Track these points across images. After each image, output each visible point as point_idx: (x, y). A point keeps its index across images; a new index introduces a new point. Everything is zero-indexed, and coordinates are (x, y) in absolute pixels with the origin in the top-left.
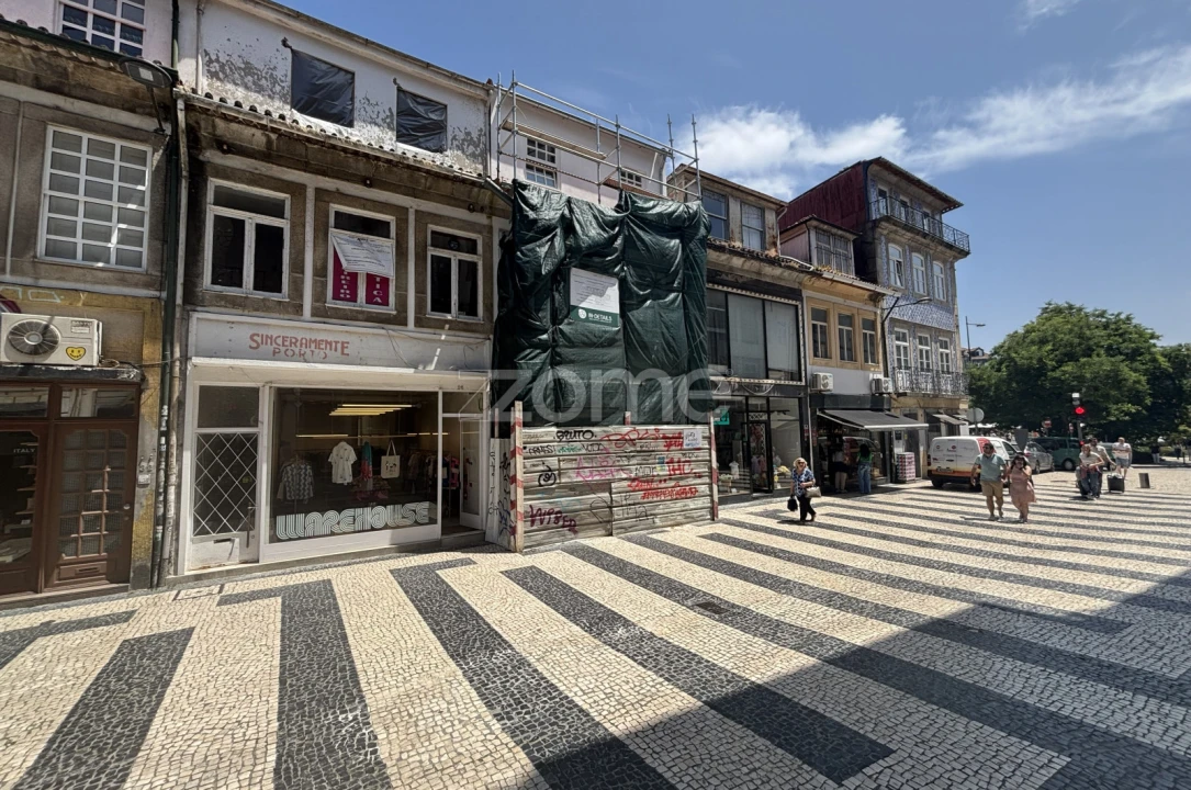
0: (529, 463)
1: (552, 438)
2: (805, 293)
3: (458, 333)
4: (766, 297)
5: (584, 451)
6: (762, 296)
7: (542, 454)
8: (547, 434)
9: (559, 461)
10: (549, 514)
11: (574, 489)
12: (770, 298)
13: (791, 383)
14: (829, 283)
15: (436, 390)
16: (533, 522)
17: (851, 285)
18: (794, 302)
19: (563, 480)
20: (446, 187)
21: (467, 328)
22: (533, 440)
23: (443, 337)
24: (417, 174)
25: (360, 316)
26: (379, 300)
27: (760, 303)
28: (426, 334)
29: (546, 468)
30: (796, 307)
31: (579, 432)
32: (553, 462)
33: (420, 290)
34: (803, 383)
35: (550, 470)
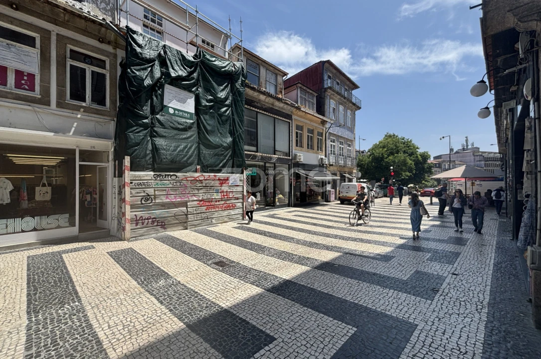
0: (134, 192)
1: (151, 178)
2: (294, 117)
3: (90, 115)
4: (276, 116)
5: (171, 186)
6: (274, 116)
7: (144, 186)
8: (147, 175)
9: (155, 191)
10: (148, 219)
11: (164, 206)
12: (277, 117)
13: (285, 157)
14: (304, 113)
15: (75, 147)
16: (137, 224)
17: (313, 115)
18: (288, 121)
19: (157, 201)
20: (82, 24)
21: (97, 112)
22: (137, 178)
23: (79, 116)
24: (57, 10)
25: (9, 96)
26: (26, 87)
27: (273, 119)
28: (66, 112)
29: (145, 194)
30: (289, 123)
31: (168, 175)
32: (151, 191)
33: (61, 84)
34: (291, 158)
35: (149, 195)
